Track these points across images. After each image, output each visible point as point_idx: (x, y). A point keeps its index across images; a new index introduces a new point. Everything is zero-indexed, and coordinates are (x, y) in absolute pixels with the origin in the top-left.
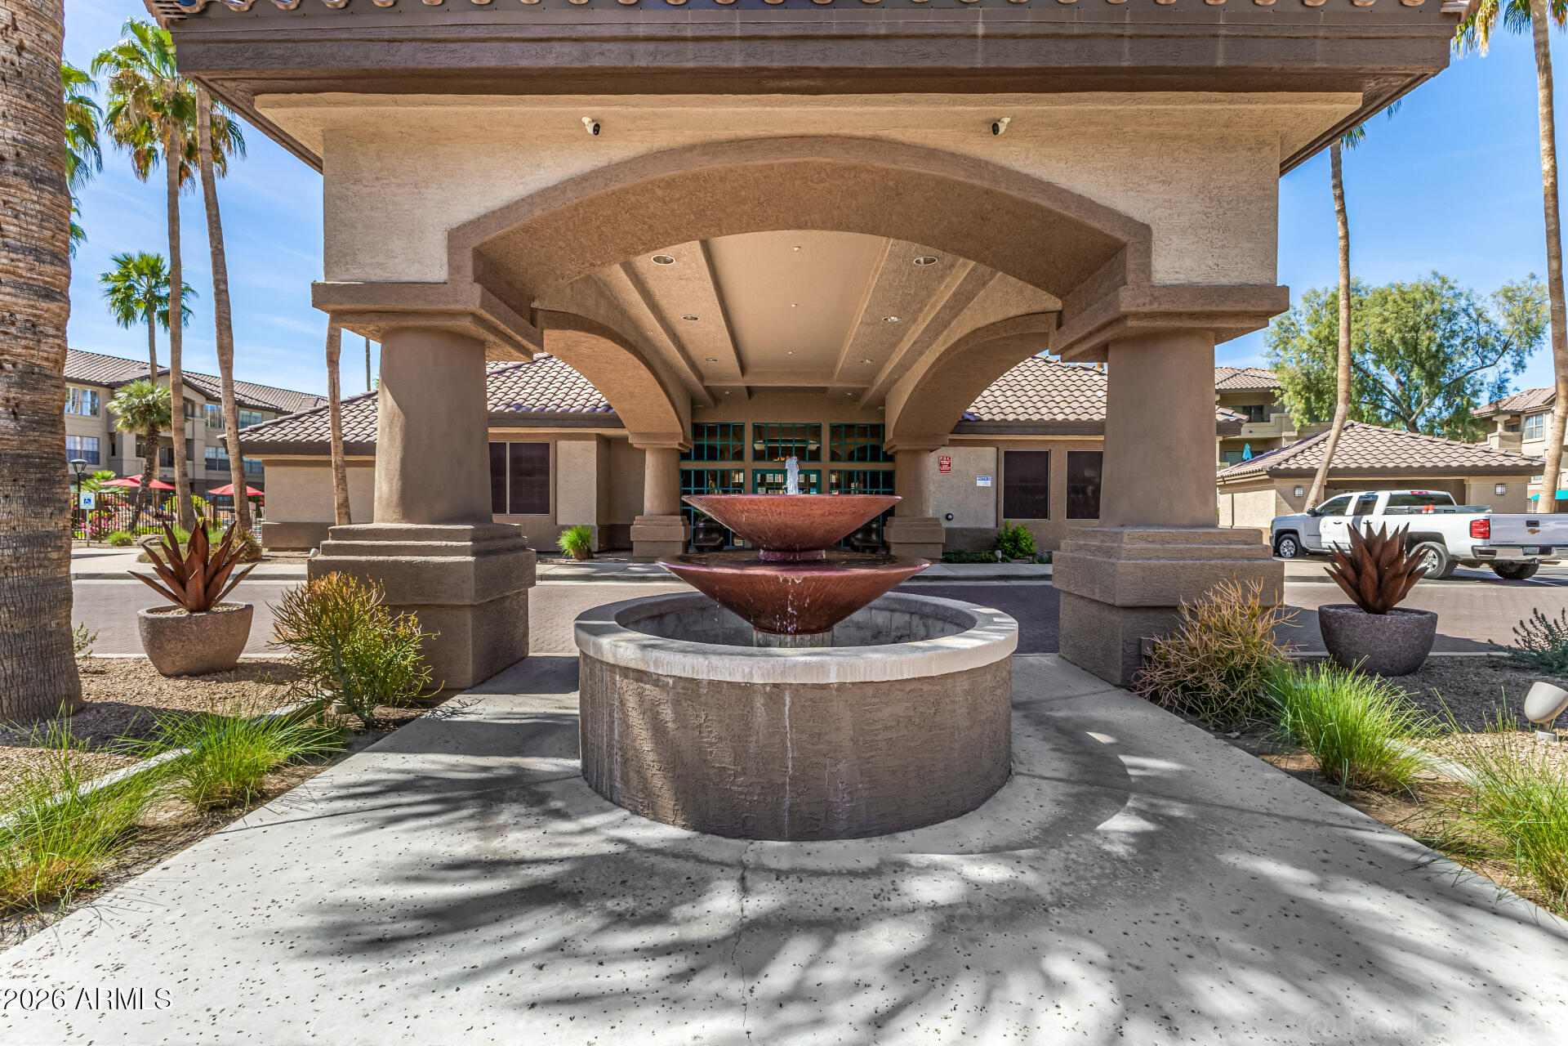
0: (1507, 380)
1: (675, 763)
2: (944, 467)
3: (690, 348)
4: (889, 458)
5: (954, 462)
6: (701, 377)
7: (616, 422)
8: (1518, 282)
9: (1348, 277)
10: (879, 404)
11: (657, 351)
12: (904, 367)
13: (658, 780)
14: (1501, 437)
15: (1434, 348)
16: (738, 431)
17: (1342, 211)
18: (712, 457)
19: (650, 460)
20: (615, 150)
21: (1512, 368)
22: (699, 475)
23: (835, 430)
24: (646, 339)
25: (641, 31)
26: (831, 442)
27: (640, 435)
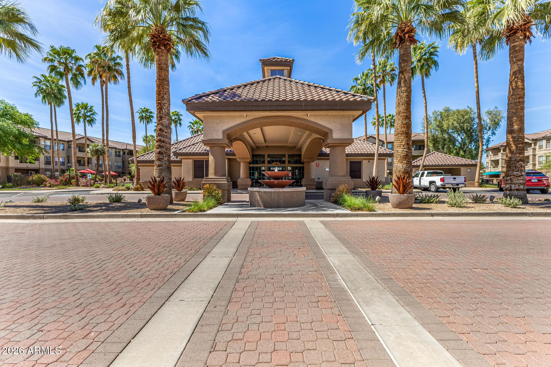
0: (490, 138)
1: (263, 202)
2: (317, 165)
3: (253, 138)
4: (303, 163)
5: (320, 164)
6: (255, 143)
7: (234, 155)
8: (492, 109)
9: (427, 114)
10: (300, 149)
11: (246, 139)
12: (304, 142)
13: (261, 203)
14: (502, 154)
15: (469, 128)
16: (263, 156)
17: (425, 96)
18: (257, 163)
19: (242, 164)
20: (249, 118)
21: (491, 134)
22: (253, 168)
23: (289, 156)
24: (244, 138)
25: (254, 105)
26: (288, 158)
27: (240, 158)
